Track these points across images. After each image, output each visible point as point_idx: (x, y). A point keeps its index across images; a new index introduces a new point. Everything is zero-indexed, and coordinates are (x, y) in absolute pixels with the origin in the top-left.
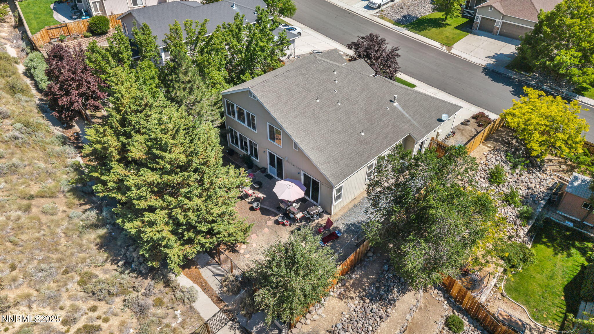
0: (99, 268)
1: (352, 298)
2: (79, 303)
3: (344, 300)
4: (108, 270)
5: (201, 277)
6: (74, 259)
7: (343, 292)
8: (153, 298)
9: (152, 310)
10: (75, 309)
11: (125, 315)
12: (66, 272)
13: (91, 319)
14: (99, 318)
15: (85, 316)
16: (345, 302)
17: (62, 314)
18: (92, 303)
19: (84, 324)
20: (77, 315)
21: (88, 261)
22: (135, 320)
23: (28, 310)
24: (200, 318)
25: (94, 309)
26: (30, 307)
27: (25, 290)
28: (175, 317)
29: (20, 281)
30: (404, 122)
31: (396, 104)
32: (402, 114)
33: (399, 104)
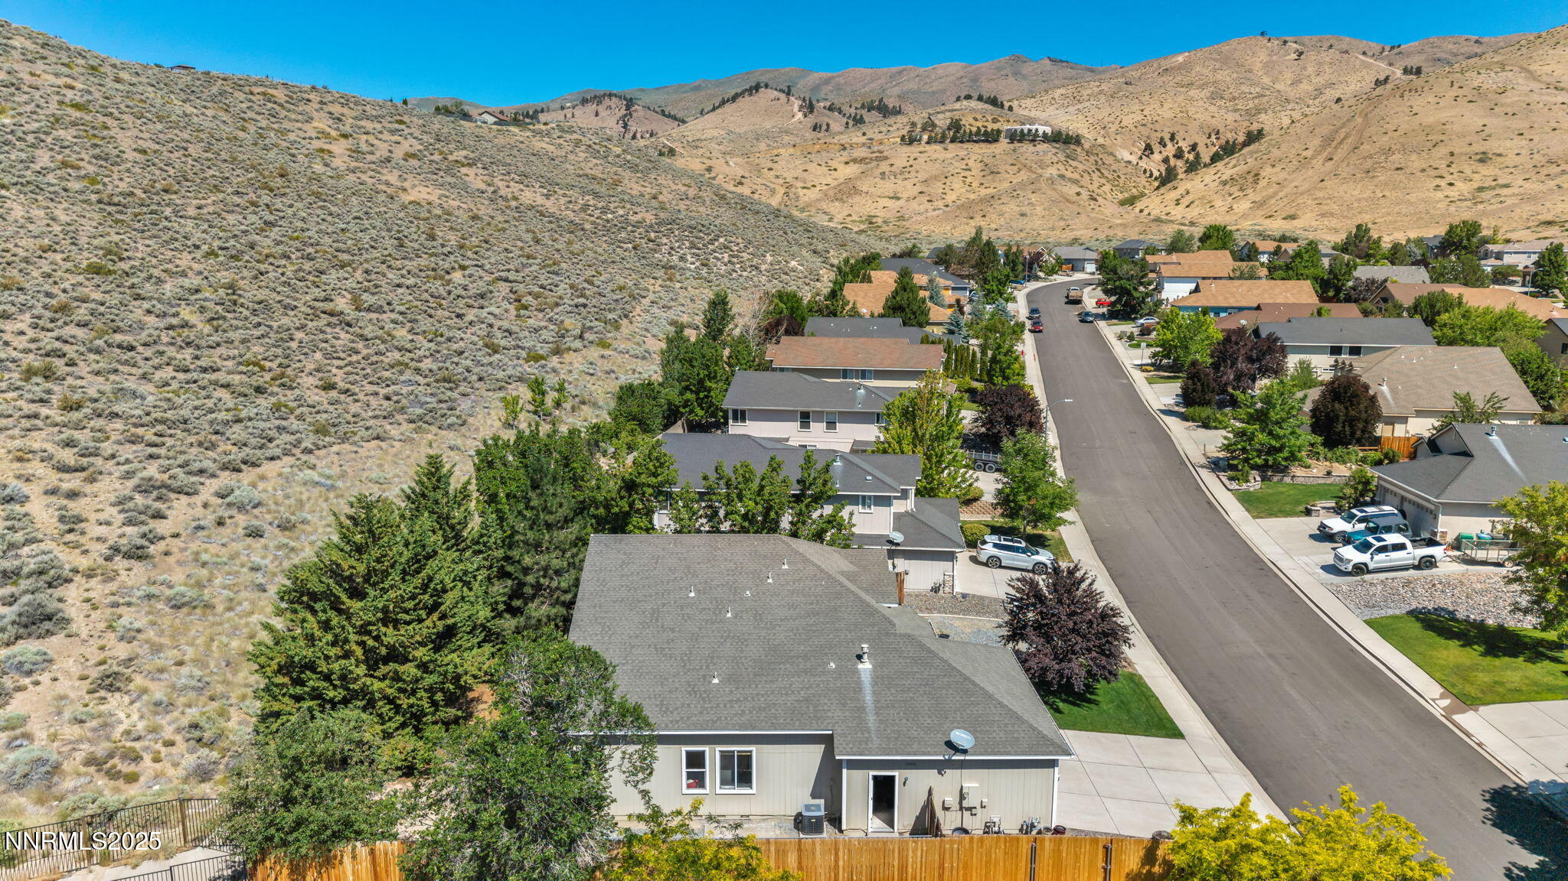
12: (212, 698)
25: (169, 744)
30: (844, 705)
31: (866, 666)
32: (858, 689)
33: (874, 670)
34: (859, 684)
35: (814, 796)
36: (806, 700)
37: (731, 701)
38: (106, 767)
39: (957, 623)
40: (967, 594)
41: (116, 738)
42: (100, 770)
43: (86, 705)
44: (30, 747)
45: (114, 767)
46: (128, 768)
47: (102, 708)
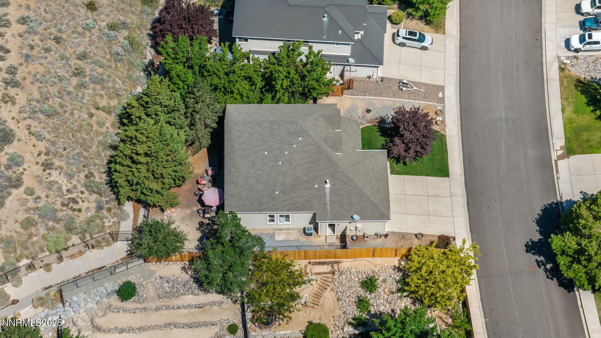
0: (99, 174)
1: (187, 273)
2: (79, 186)
3: (183, 271)
4: (102, 177)
5: (139, 212)
6: (92, 161)
7: (186, 268)
8: (109, 206)
9: (104, 211)
10: (75, 187)
11: (92, 205)
12: (84, 166)
13: (78, 196)
14: (81, 198)
15: (77, 194)
16: (182, 272)
17: (70, 186)
18: (83, 189)
19: (74, 197)
20: (74, 191)
21: (97, 167)
22: (94, 210)
23: (59, 175)
24: (118, 229)
25: (82, 193)
26: (60, 174)
27: (63, 164)
28: (110, 221)
29: (64, 158)
30: (320, 202)
31: (328, 186)
32: (325, 195)
33: (331, 188)
34: (325, 193)
35: (310, 224)
36: (308, 200)
37: (282, 201)
38: (70, 206)
39: (375, 102)
40: (384, 78)
41: (66, 193)
42: (68, 208)
43: (47, 178)
44: (43, 202)
45: (72, 207)
46: (76, 207)
47: (52, 179)
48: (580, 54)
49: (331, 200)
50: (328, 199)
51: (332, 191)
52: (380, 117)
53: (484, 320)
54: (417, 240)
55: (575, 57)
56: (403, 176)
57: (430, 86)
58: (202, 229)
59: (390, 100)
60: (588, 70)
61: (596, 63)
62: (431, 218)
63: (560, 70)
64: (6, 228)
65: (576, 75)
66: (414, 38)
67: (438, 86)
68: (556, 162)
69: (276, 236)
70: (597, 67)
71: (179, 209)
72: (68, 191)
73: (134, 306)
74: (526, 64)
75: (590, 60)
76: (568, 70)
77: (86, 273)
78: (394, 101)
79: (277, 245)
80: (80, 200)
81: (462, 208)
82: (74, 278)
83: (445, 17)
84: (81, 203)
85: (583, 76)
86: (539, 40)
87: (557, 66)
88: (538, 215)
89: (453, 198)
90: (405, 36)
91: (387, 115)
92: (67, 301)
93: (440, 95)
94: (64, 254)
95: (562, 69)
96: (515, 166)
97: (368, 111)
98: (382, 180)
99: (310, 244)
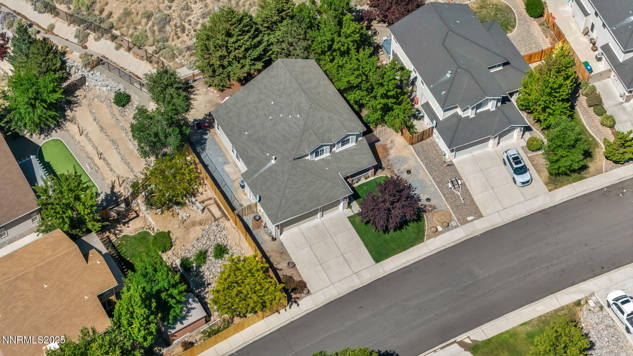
2: (199, 25)
10: (196, 24)
11: (189, 43)
13: (189, 29)
14: (189, 33)
15: (191, 28)
17: (195, 20)
19: (187, 27)
20: (193, 24)
22: (185, 46)
24: (177, 68)
25: (195, 31)
26: (201, 8)
30: (257, 166)
32: (264, 166)
33: (273, 165)
34: (266, 164)
36: (253, 157)
37: (242, 141)
38: (177, 30)
39: (421, 172)
40: (454, 165)
41: (186, 21)
42: (175, 30)
43: (191, 2)
44: (169, 11)
45: (178, 31)
46: (179, 34)
47: (193, 6)
48: (609, 310)
49: (263, 172)
50: (263, 170)
51: (271, 168)
52: (410, 185)
53: (234, 351)
54: (286, 265)
55: (601, 308)
56: (352, 227)
57: (473, 205)
58: (208, 117)
59: (431, 181)
60: (594, 326)
61: (608, 328)
62: (319, 267)
63: (577, 302)
64: (136, 6)
65: (580, 319)
66: (513, 164)
67: (480, 212)
68: (455, 342)
69: (228, 165)
70: (603, 331)
71: (218, 95)
72: (190, 21)
73: (117, 113)
74: (562, 271)
75: (608, 322)
76: (581, 309)
77: (130, 72)
78: (432, 184)
79: (219, 170)
80: (186, 32)
81: (347, 287)
82: (121, 67)
83: (572, 183)
84: (185, 35)
85: (583, 325)
86: (603, 270)
87: (580, 298)
88: (379, 350)
89: (355, 275)
90: (509, 156)
91: (416, 188)
92: (94, 71)
93: (470, 218)
94: (135, 49)
95: (578, 303)
96: (426, 310)
97: (409, 172)
98: (314, 202)
99: (233, 192)
